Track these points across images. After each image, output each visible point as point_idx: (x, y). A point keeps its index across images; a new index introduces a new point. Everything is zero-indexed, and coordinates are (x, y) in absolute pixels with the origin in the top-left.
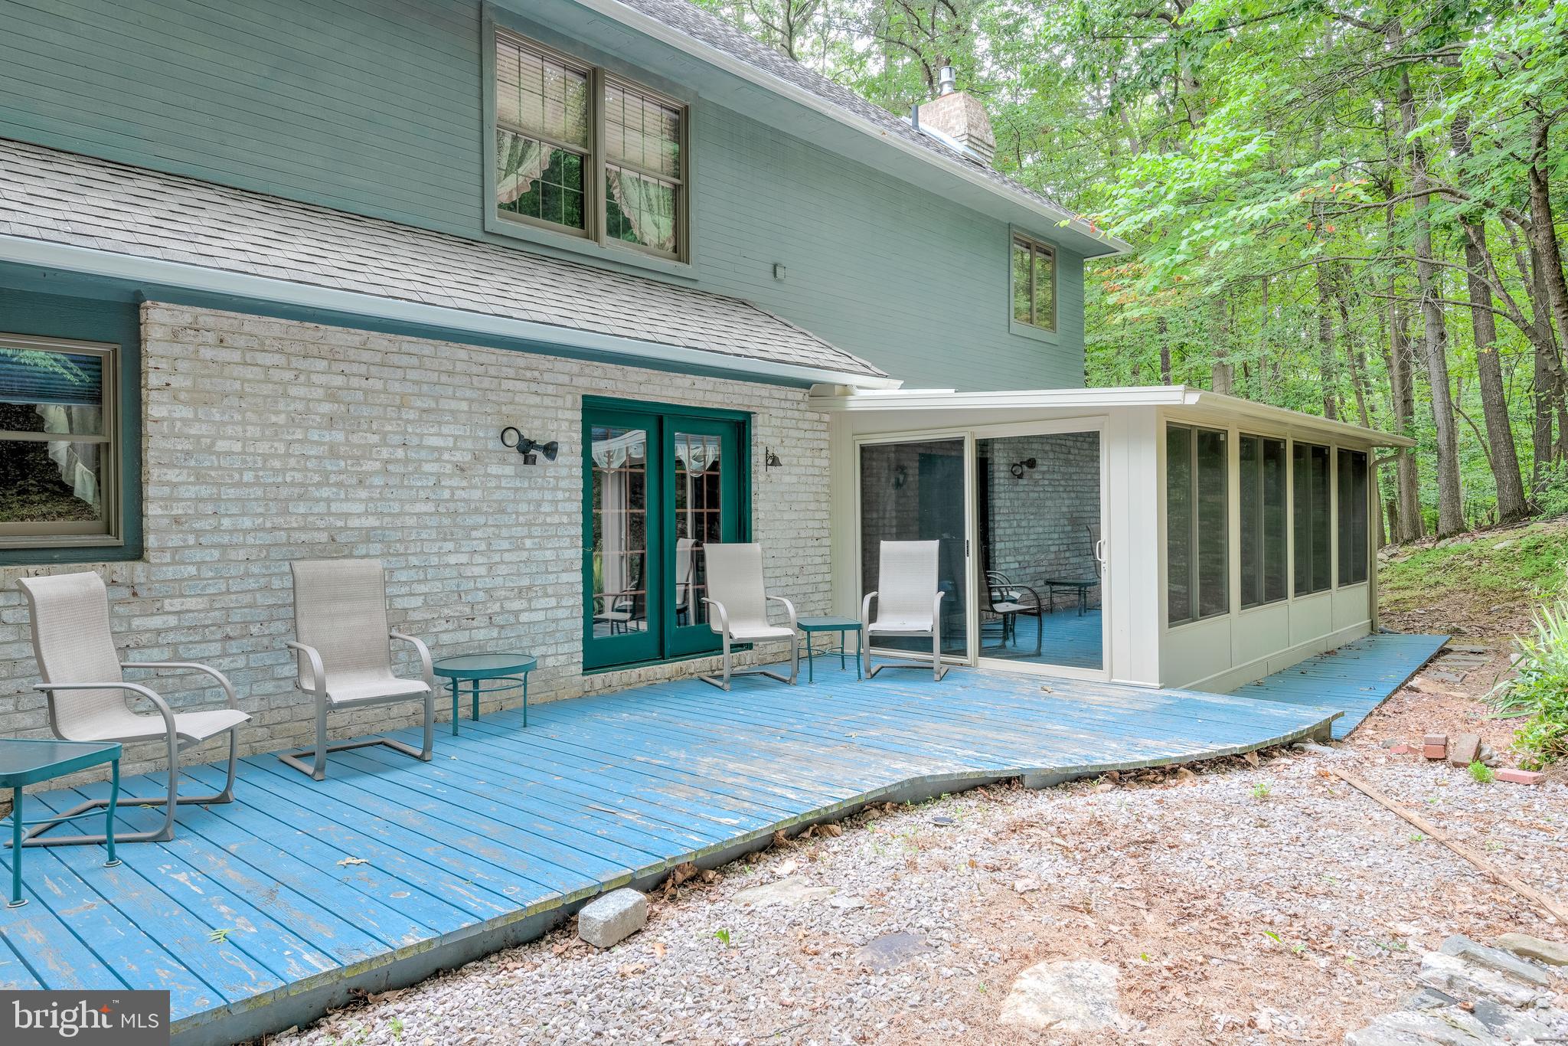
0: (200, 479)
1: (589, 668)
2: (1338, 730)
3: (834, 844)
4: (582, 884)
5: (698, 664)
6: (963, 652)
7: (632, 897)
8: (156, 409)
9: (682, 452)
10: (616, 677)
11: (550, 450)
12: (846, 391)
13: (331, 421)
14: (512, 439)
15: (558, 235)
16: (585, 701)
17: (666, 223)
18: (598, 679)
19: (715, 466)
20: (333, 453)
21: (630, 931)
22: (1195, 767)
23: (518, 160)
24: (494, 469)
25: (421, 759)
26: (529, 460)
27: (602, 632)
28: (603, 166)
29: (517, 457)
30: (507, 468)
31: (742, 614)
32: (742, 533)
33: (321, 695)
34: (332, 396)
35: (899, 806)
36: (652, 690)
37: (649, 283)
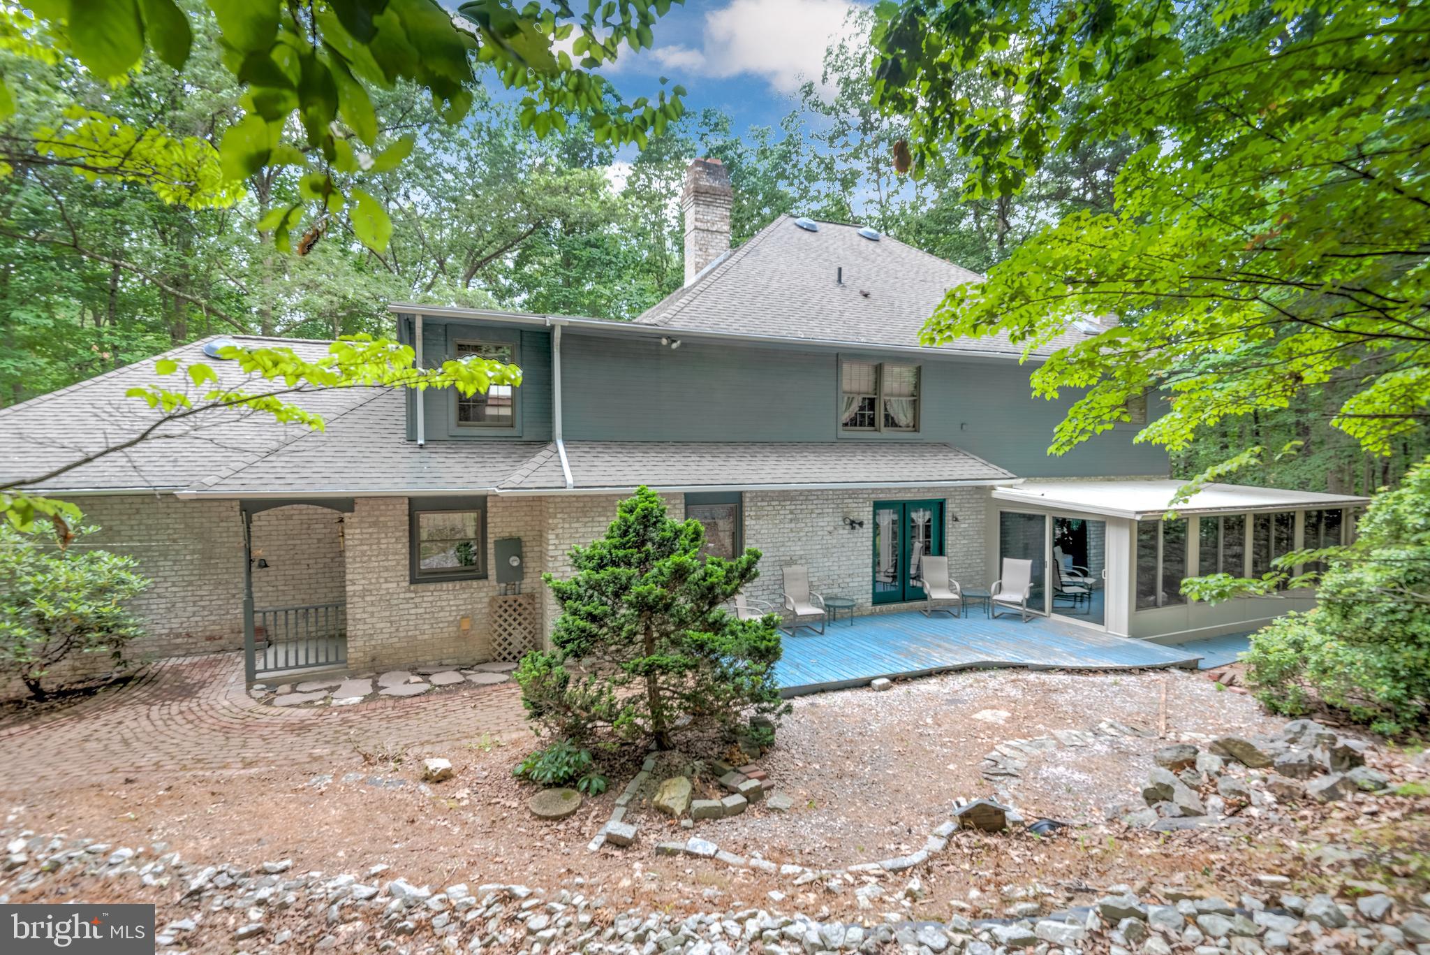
0: (757, 541)
1: (875, 603)
2: (1201, 665)
3: (950, 677)
4: (872, 675)
5: (918, 604)
6: (1043, 609)
7: (885, 681)
8: (747, 522)
9: (914, 515)
10: (884, 607)
11: (861, 524)
12: (993, 488)
13: (791, 520)
14: (848, 521)
15: (865, 433)
16: (872, 615)
17: (910, 415)
18: (878, 608)
19: (929, 521)
20: (792, 531)
21: (885, 688)
22: (1106, 671)
23: (849, 404)
24: (841, 532)
25: (822, 634)
26: (853, 528)
27: (880, 589)
28: (883, 398)
29: (848, 527)
30: (845, 532)
31: (936, 586)
32: (941, 552)
33: (794, 612)
34: (791, 513)
35: (978, 669)
36: (899, 613)
37: (902, 444)
